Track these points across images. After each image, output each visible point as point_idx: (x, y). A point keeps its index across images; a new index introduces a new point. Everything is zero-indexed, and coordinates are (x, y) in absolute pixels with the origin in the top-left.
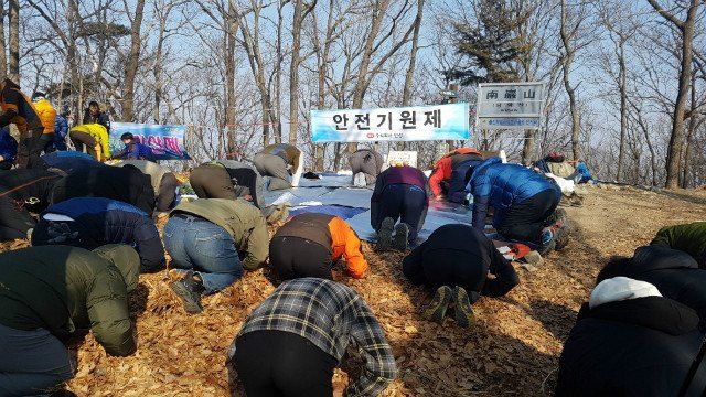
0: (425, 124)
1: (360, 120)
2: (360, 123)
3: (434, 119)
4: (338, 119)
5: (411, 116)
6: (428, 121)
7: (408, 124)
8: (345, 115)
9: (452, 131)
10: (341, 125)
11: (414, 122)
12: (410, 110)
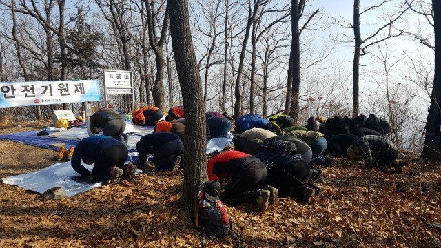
0: (75, 92)
1: (26, 89)
2: (26, 92)
3: (80, 89)
4: (5, 89)
5: (65, 87)
6: (77, 90)
7: (63, 92)
8: (12, 86)
9: (91, 96)
10: (10, 93)
11: (67, 91)
12: (64, 82)
